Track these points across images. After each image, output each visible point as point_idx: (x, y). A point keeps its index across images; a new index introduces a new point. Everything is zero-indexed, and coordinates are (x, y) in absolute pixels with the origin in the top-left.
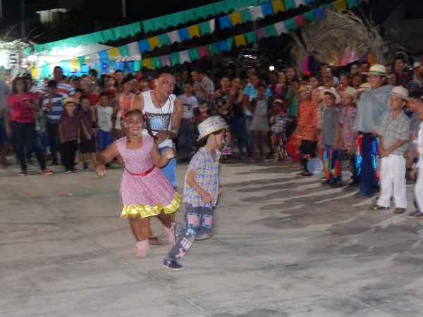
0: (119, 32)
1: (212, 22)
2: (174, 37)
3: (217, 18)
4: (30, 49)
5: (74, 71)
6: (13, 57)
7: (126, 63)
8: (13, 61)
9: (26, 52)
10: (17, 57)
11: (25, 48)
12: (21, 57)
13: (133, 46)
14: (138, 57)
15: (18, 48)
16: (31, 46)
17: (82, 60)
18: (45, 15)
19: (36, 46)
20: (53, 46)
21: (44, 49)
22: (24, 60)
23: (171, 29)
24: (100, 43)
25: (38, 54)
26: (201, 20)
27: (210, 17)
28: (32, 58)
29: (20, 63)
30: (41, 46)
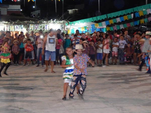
0: (99, 18)
1: (132, 15)
2: (118, 20)
3: (134, 13)
4: (67, 23)
5: (83, 31)
6: (62, 26)
7: (101, 29)
8: (62, 28)
9: (66, 25)
10: (63, 26)
11: (66, 23)
12: (65, 26)
13: (104, 23)
14: (105, 27)
15: (64, 23)
16: (68, 22)
17: (85, 28)
18: (70, 11)
19: (70, 22)
20: (76, 22)
21: (73, 23)
22: (66, 27)
23: (117, 17)
24: (92, 22)
25: (70, 25)
26: (128, 14)
27: (132, 13)
28: (68, 27)
29: (64, 28)
30: (71, 23)
